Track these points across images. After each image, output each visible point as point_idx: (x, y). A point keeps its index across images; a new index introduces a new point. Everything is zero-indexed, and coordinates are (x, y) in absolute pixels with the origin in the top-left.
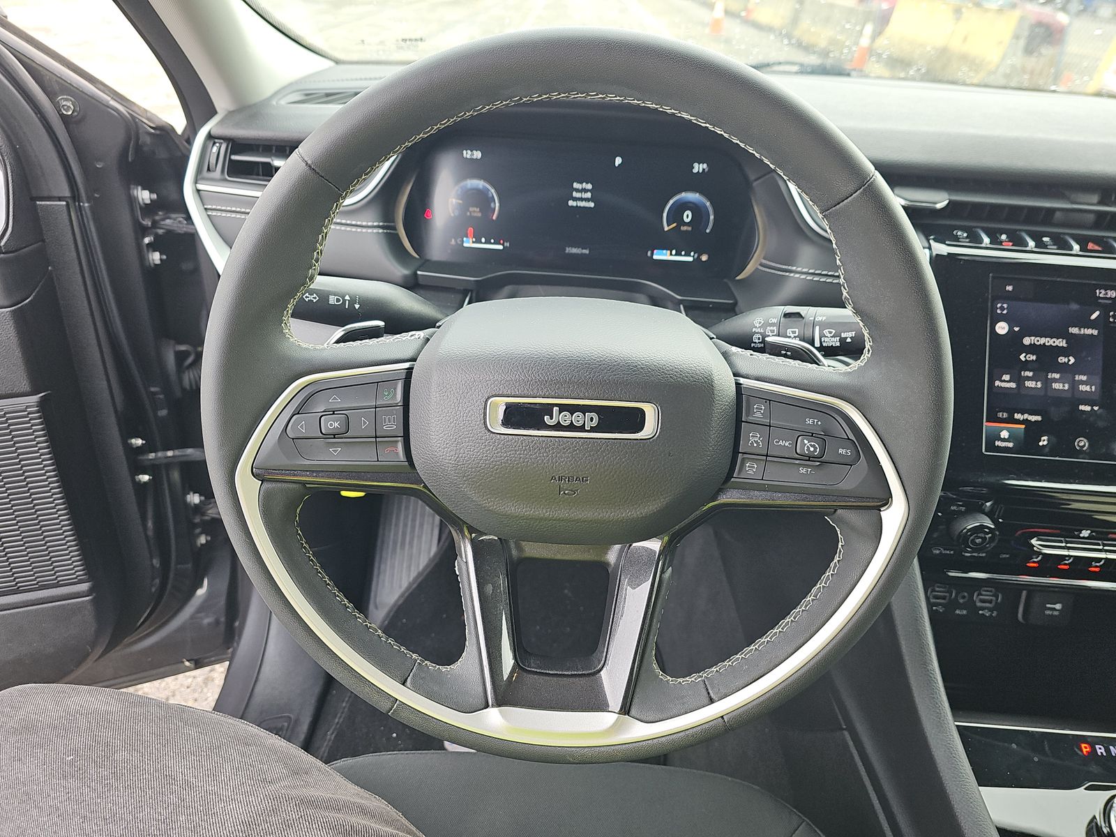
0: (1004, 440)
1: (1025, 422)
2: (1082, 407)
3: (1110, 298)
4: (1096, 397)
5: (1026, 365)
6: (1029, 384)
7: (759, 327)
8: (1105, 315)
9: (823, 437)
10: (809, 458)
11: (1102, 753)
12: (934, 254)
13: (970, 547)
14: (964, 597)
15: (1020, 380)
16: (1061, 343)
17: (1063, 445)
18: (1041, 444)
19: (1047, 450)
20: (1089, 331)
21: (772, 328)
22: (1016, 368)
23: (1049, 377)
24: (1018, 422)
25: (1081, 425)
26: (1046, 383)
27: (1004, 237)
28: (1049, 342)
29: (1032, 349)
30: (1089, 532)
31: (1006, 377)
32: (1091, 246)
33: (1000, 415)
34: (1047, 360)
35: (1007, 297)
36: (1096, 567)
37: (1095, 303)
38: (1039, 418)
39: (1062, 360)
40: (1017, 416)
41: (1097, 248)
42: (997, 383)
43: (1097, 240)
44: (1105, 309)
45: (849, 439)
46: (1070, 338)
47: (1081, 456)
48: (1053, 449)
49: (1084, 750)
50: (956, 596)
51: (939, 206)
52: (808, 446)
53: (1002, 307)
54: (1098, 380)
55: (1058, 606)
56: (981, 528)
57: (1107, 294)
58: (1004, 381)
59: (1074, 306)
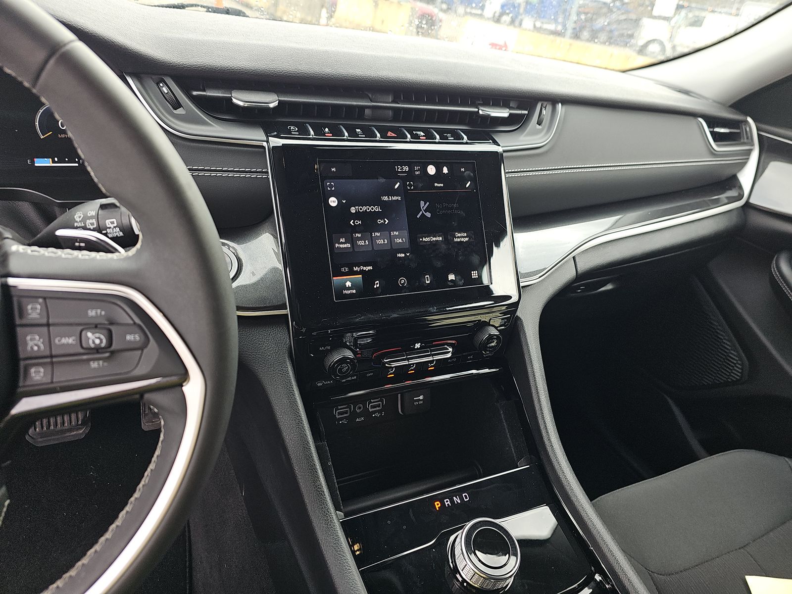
0: (349, 289)
1: (361, 272)
2: (399, 255)
3: (405, 172)
4: (407, 246)
5: (355, 229)
6: (361, 243)
7: (80, 221)
8: (403, 185)
9: (108, 327)
10: (97, 350)
11: (448, 504)
12: (271, 146)
13: (339, 376)
14: (360, 408)
15: (352, 241)
16: (377, 209)
17: (391, 286)
18: (375, 287)
19: (380, 291)
20: (395, 198)
21: (91, 221)
22: (349, 232)
23: (373, 235)
24: (357, 273)
25: (400, 268)
26: (372, 240)
27: (327, 130)
28: (369, 209)
29: (357, 216)
30: (420, 344)
31: (342, 240)
32: (390, 134)
33: (343, 270)
34: (369, 223)
35: (334, 177)
36: (432, 367)
37: (395, 176)
38: (370, 268)
39: (380, 221)
40: (356, 269)
41: (393, 135)
42: (337, 245)
43: (393, 129)
44: (403, 180)
45: (135, 323)
46: (383, 204)
47: (403, 291)
48: (384, 289)
49: (437, 507)
50: (354, 408)
51: (272, 105)
52: (94, 338)
53: (330, 185)
54: (406, 233)
55: (421, 397)
56: (344, 360)
57: (403, 169)
58: (342, 243)
59: (382, 180)
